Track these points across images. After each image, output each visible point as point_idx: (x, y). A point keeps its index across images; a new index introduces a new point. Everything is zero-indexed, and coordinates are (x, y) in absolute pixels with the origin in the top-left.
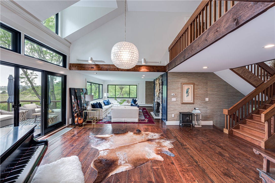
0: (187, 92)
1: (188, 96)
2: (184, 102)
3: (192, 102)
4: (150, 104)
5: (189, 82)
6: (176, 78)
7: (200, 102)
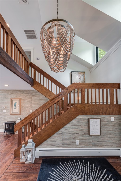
0: (15, 105)
1: (15, 108)
2: (12, 113)
3: (19, 113)
5: (17, 97)
6: (6, 94)
7: (26, 113)
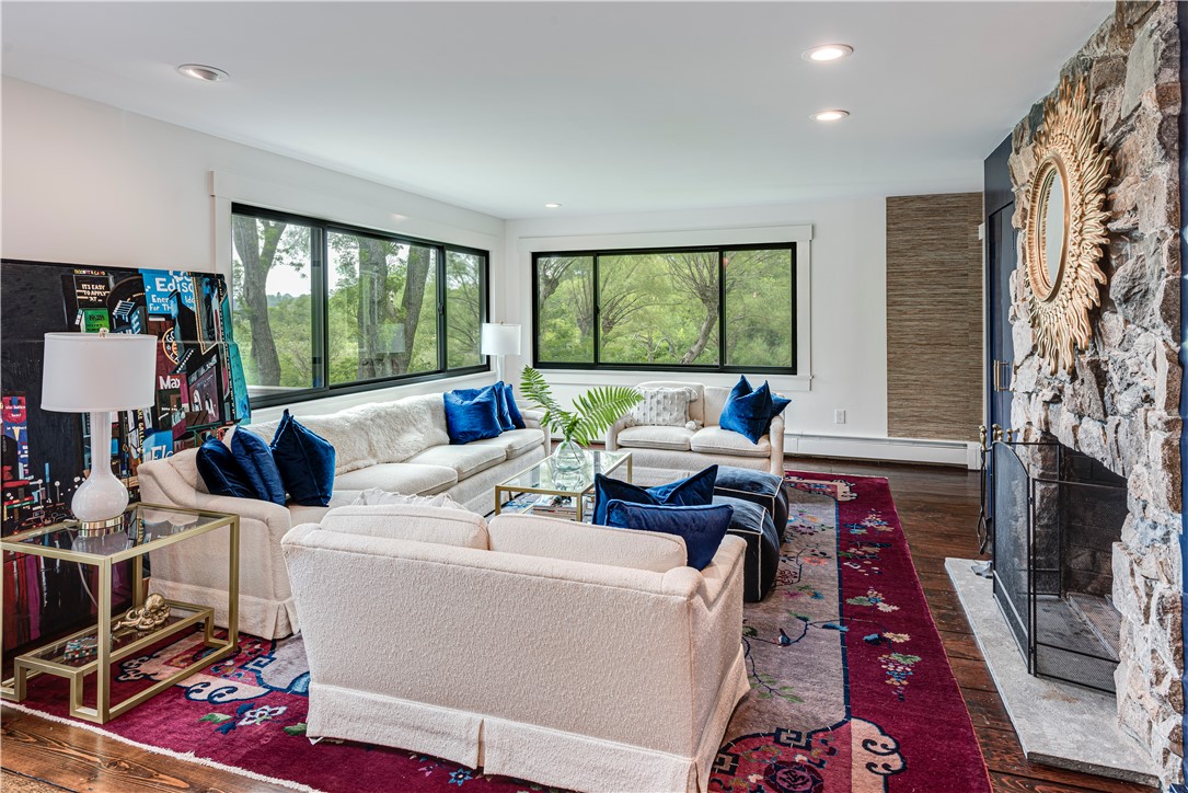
4: (938, 433)
